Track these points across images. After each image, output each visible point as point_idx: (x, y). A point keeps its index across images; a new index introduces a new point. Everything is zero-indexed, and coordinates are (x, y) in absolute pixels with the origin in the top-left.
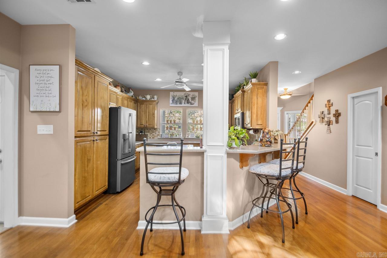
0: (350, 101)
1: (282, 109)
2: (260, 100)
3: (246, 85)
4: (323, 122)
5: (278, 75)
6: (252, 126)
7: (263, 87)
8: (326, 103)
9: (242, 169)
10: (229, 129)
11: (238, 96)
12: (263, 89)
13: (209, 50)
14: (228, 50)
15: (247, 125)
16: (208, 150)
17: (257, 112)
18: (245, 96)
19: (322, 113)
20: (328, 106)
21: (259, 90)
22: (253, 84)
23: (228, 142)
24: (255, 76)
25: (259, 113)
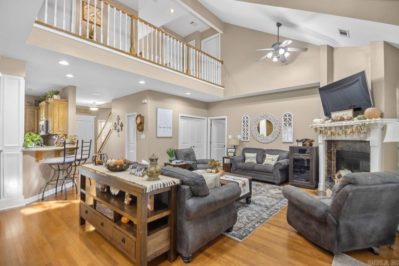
0: (126, 118)
1: (96, 117)
2: (61, 113)
3: (50, 97)
4: (116, 130)
5: (76, 95)
6: (54, 132)
7: (64, 102)
8: (117, 117)
9: (38, 162)
10: (25, 135)
11: (43, 106)
12: (64, 105)
13: (5, 78)
14: (24, 80)
15: (50, 131)
16: (4, 150)
17: (58, 122)
18: (49, 107)
19: (115, 124)
20: (118, 119)
21: (60, 105)
22: (55, 100)
23: (24, 144)
24: (57, 93)
25: (60, 122)
